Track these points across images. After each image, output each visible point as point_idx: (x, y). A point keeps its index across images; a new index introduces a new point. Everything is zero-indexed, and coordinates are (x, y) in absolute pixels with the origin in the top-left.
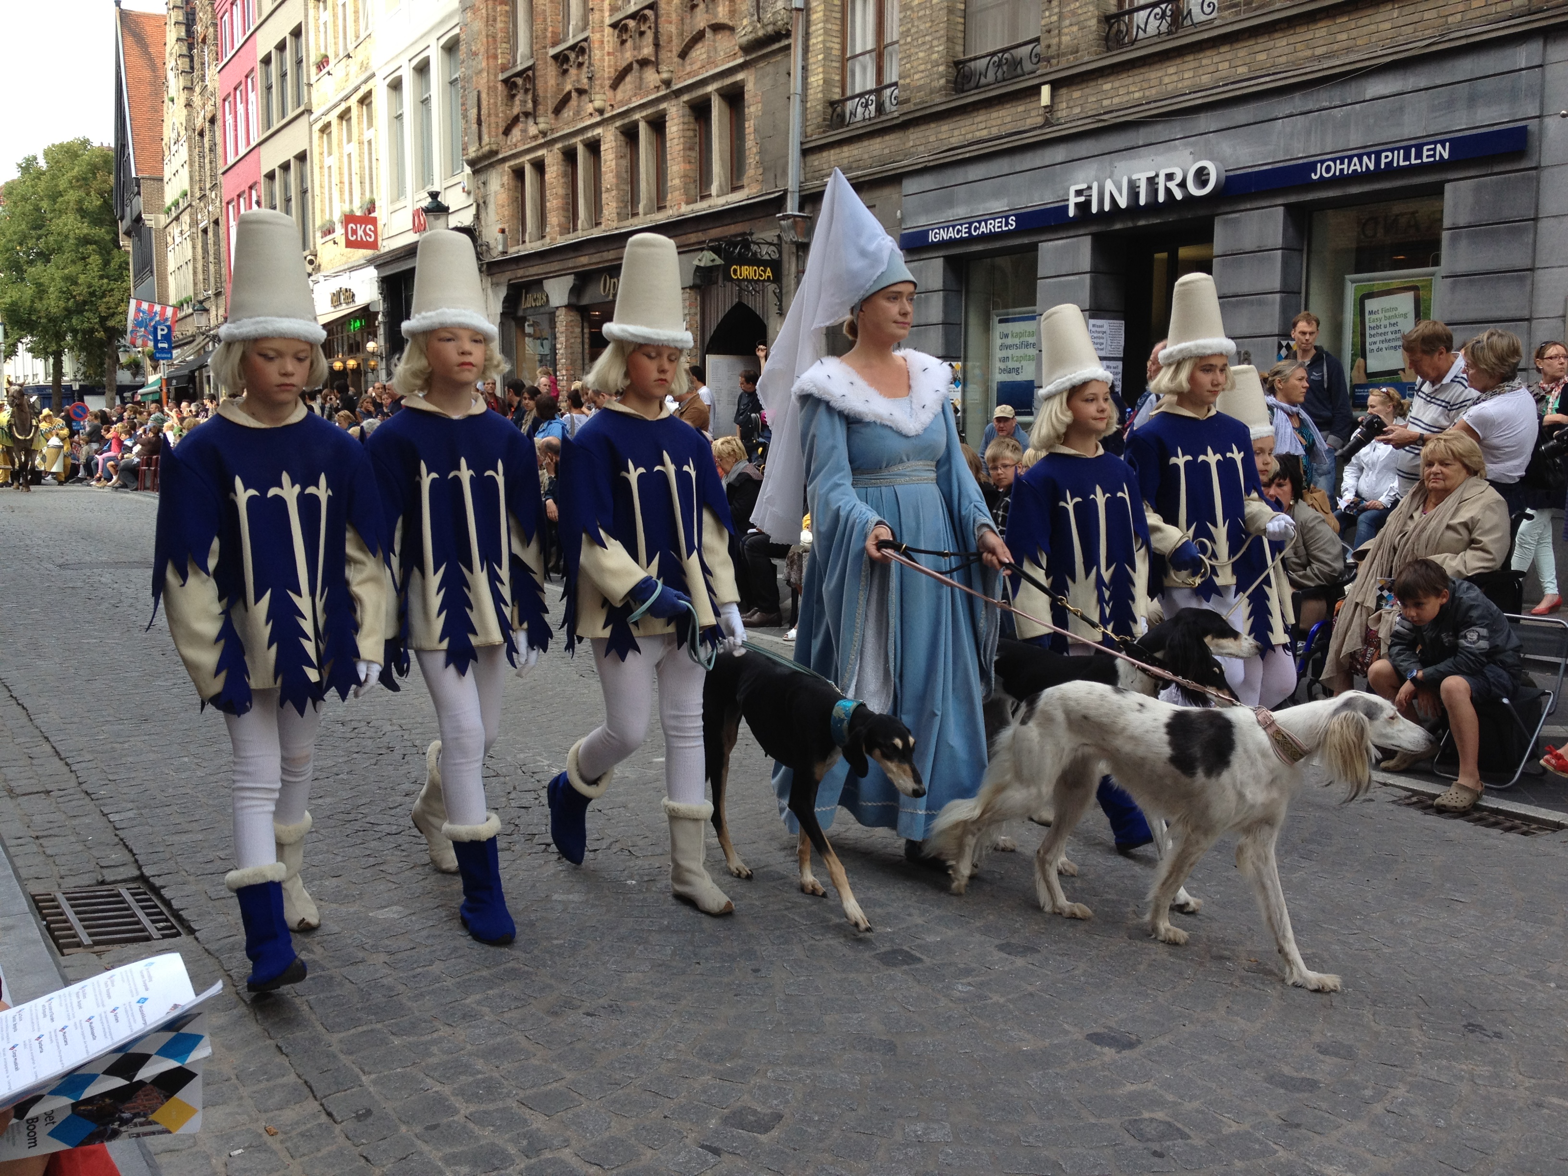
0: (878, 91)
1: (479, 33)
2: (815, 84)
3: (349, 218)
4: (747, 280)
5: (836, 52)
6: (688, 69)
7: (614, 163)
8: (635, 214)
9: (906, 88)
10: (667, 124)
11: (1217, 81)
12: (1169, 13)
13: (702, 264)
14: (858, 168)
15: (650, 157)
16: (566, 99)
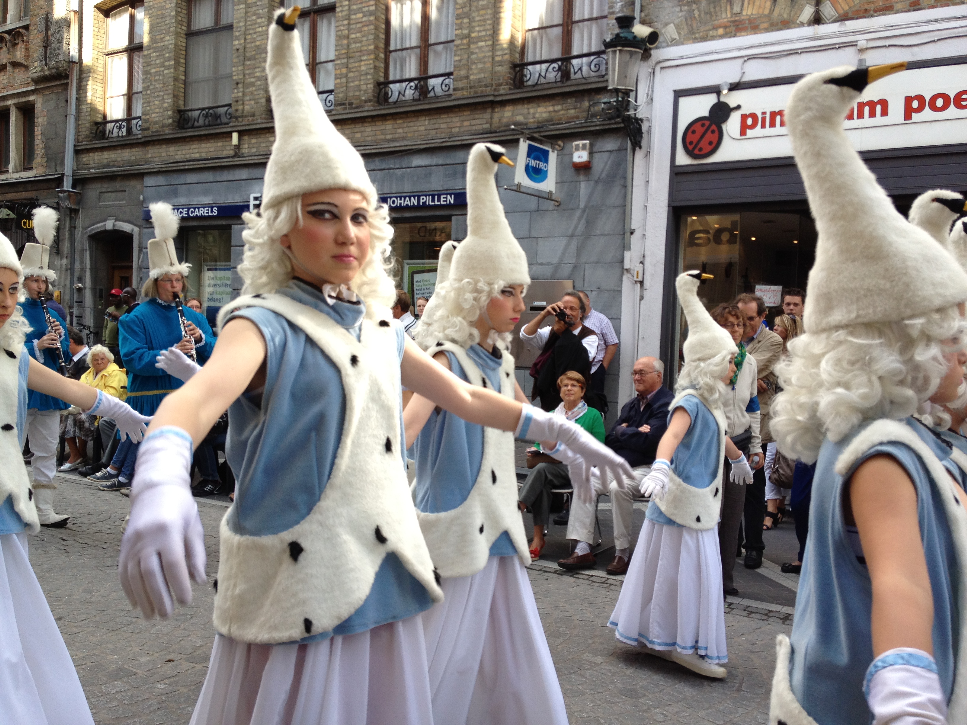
0: (128, 120)
2: (85, 110)
5: (100, 92)
9: (146, 121)
14: (114, 166)
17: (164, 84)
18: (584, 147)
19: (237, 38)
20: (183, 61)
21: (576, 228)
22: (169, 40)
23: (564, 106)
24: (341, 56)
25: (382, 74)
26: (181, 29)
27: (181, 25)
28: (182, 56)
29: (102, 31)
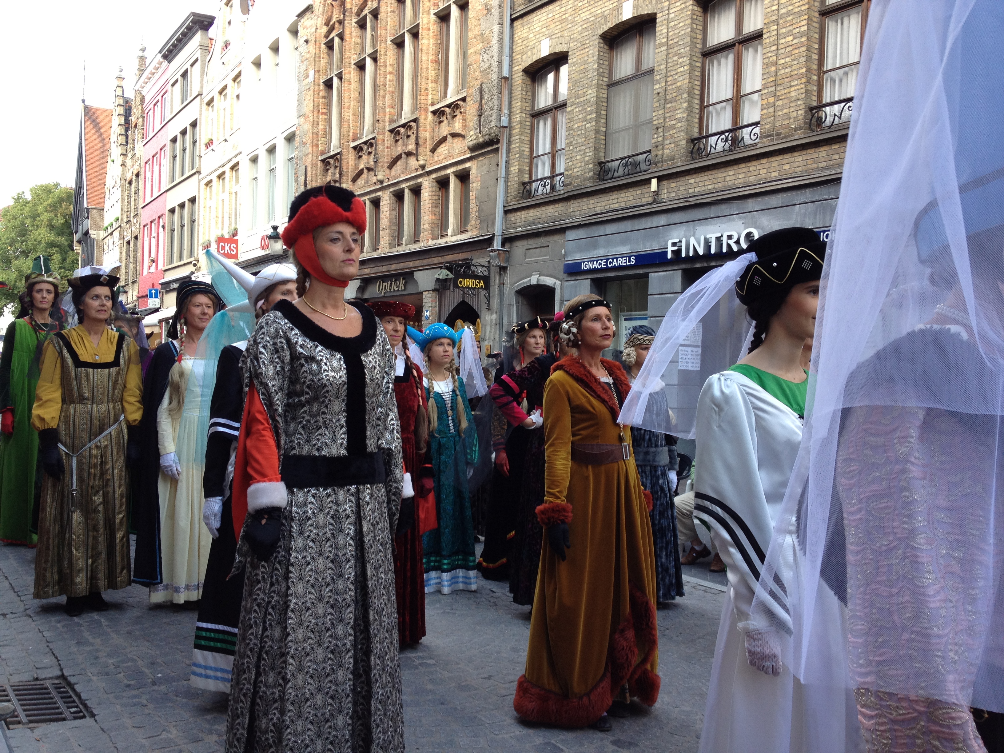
0: (552, 177)
1: (308, 131)
2: (513, 172)
3: (221, 239)
4: (468, 287)
5: (528, 154)
6: (436, 159)
7: (388, 213)
8: (400, 245)
9: (569, 176)
10: (422, 191)
11: (759, 180)
12: (730, 138)
13: (440, 277)
14: (538, 223)
15: (410, 210)
16: (361, 173)
17: (586, 138)
19: (658, 82)
20: (604, 112)
22: (592, 93)
24: (768, 85)
25: (815, 98)
26: (603, 80)
27: (603, 77)
28: (603, 108)
29: (530, 94)
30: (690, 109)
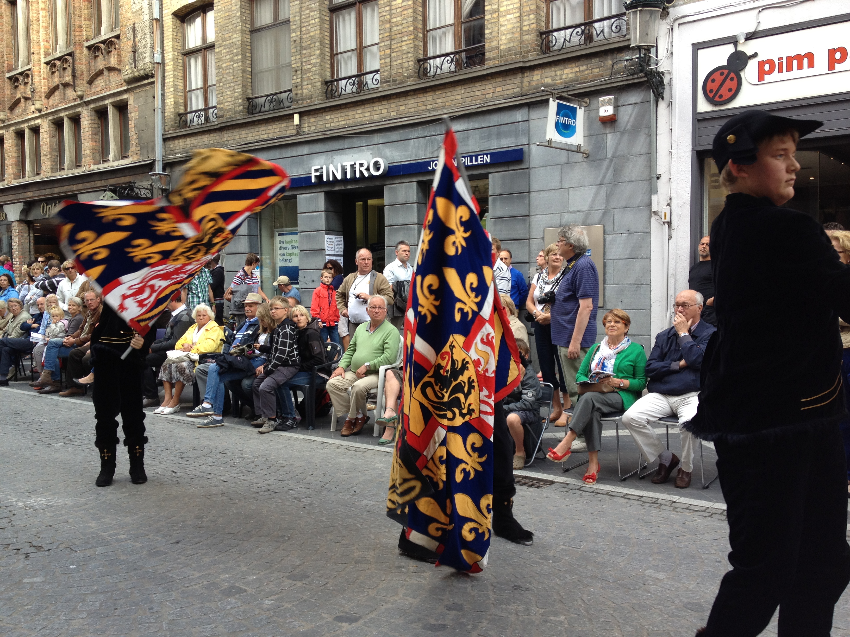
0: (206, 110)
2: (169, 104)
5: (182, 88)
6: (93, 90)
7: (48, 140)
8: (62, 169)
9: (221, 109)
10: (81, 120)
11: (382, 118)
12: (356, 83)
15: (71, 137)
16: (17, 102)
17: (234, 76)
18: (609, 103)
19: (294, 31)
20: (249, 55)
21: (604, 177)
22: (237, 37)
23: (589, 65)
24: (385, 39)
25: (421, 52)
26: (246, 27)
27: (246, 24)
28: (248, 51)
29: (180, 35)
30: (322, 55)
